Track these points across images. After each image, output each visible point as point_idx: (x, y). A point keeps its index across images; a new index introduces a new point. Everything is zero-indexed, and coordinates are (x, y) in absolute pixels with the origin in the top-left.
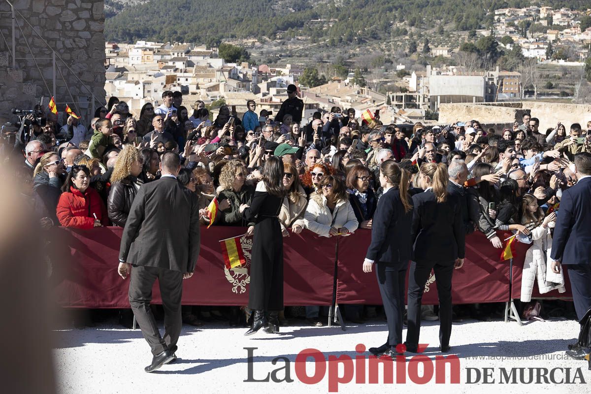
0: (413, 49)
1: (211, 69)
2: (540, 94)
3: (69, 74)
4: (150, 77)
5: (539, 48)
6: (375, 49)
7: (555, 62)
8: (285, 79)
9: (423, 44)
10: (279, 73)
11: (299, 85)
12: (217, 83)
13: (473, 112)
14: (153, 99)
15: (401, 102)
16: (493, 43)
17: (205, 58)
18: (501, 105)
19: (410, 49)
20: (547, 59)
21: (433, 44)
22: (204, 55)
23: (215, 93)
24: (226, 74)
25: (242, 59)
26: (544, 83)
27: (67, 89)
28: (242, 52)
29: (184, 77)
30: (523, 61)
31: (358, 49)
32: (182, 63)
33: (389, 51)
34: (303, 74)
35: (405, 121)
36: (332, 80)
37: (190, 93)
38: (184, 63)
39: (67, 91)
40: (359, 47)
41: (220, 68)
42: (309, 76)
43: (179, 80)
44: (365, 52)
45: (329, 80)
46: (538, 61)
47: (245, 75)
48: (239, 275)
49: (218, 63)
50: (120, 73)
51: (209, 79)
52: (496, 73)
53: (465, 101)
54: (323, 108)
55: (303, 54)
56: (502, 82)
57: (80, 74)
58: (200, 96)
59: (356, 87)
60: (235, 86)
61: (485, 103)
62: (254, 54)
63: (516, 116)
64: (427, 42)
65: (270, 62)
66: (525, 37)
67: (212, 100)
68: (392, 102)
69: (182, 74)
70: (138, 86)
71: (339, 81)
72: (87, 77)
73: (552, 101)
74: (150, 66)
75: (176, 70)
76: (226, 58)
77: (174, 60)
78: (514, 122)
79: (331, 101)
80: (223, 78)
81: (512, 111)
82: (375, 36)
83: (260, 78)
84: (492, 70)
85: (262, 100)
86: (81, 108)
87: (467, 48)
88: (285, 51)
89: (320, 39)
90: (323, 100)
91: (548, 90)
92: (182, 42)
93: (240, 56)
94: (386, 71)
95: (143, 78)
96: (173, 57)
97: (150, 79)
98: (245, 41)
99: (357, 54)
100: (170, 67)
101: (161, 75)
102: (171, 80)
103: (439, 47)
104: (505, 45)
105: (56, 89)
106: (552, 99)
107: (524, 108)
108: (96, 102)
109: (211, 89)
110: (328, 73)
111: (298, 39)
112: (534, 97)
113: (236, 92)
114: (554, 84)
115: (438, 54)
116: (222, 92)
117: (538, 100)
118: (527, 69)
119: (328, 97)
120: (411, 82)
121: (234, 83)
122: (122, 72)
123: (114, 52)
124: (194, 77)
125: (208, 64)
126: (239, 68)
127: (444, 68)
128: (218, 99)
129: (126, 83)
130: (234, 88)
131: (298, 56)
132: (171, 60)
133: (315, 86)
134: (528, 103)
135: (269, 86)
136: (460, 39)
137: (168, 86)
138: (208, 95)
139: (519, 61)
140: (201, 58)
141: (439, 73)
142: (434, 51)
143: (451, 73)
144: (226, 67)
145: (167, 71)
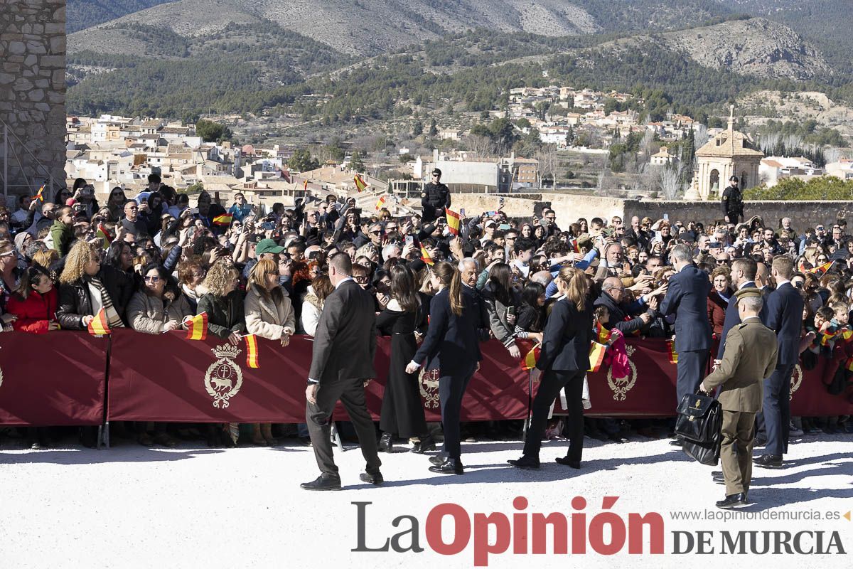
0: (419, 131)
1: (187, 148)
2: (560, 185)
3: (23, 152)
4: (115, 156)
5: (558, 132)
6: (376, 130)
7: (576, 149)
8: (272, 161)
9: (430, 126)
10: (266, 155)
11: (289, 169)
12: (194, 165)
13: (487, 203)
15: (405, 190)
16: (508, 125)
17: (180, 136)
18: (518, 196)
19: (415, 130)
20: (568, 145)
21: (440, 126)
22: (178, 132)
23: (191, 176)
24: (205, 154)
25: (222, 137)
26: (564, 172)
27: (20, 169)
28: (223, 131)
29: (155, 157)
30: (541, 147)
31: (356, 130)
32: (153, 141)
33: (391, 132)
34: (293, 156)
35: (408, 212)
36: (326, 164)
38: (156, 142)
39: (20, 172)
40: (357, 127)
41: (198, 148)
42: (300, 159)
43: (149, 160)
44: (364, 133)
45: (323, 164)
46: (558, 148)
47: (226, 157)
48: (222, 387)
49: (195, 142)
50: (81, 151)
51: (185, 160)
52: (511, 160)
53: (476, 191)
54: (316, 195)
55: (294, 134)
56: (518, 170)
57: (36, 152)
58: (175, 180)
59: (354, 173)
60: (215, 169)
61: (498, 194)
62: (237, 133)
63: (535, 209)
64: (434, 123)
65: (255, 142)
66: (544, 120)
67: (188, 184)
68: (394, 191)
69: (153, 154)
70: (102, 166)
71: (334, 165)
72: (45, 156)
73: (572, 192)
74: (116, 143)
75: (146, 149)
76: (205, 137)
77: (144, 137)
78: (532, 215)
79: (325, 188)
80: (200, 160)
81: (530, 204)
82: (375, 115)
83: (244, 160)
84: (507, 157)
85: (245, 186)
87: (479, 131)
88: (272, 130)
89: (313, 117)
90: (316, 187)
91: (569, 180)
92: (154, 117)
93: (221, 134)
94: (388, 155)
95: (107, 158)
96: (143, 133)
97: (116, 158)
98: (226, 117)
99: (355, 135)
100: (139, 146)
101: (129, 154)
102: (140, 160)
103: (448, 128)
104: (521, 129)
105: (8, 168)
106: (573, 190)
107: (544, 200)
108: (55, 185)
109: (187, 172)
110: (321, 155)
111: (288, 117)
112: (553, 188)
113: (216, 176)
114: (575, 174)
115: (446, 137)
116: (199, 175)
117: (557, 191)
118: (545, 156)
119: (320, 184)
120: (416, 168)
121: (213, 166)
122: (83, 149)
123: (74, 127)
124: (168, 158)
125: (183, 142)
126: (220, 148)
127: (454, 153)
128: (195, 183)
130: (213, 171)
131: (287, 136)
132: (140, 138)
133: (307, 170)
134: (548, 194)
135: (254, 170)
136: (471, 120)
137: (137, 167)
138: (182, 178)
139: (537, 147)
140: (176, 136)
141: (447, 159)
142: (441, 134)
143: (460, 159)
144: (205, 146)
145: (136, 150)
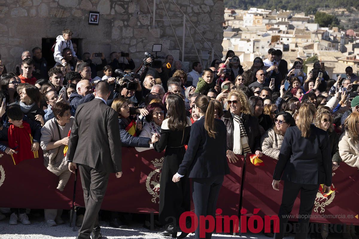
1: (307, 32)
3: (195, 33)
4: (259, 37)
12: (312, 43)
14: (260, 54)
17: (303, 23)
22: (302, 20)
23: (310, 51)
24: (320, 36)
25: (333, 24)
27: (193, 44)
28: (333, 19)
29: (286, 37)
37: (290, 51)
38: (286, 26)
39: (193, 46)
41: (315, 31)
43: (282, 39)
47: (335, 38)
49: (313, 27)
50: (236, 33)
51: (306, 39)
57: (204, 33)
58: (298, 53)
60: (327, 45)
62: (343, 21)
65: (356, 27)
67: (308, 56)
69: (284, 35)
70: (249, 43)
72: (209, 35)
74: (260, 27)
75: (280, 31)
76: (320, 24)
77: (279, 24)
80: (317, 39)
83: (347, 40)
85: (348, 58)
86: (203, 60)
92: (286, 10)
93: (332, 22)
95: (253, 37)
96: (278, 21)
98: (336, 10)
100: (275, 29)
101: (268, 35)
102: (275, 39)
105: (185, 44)
108: (215, 55)
109: (307, 48)
113: (327, 51)
116: (315, 50)
121: (325, 44)
122: (237, 32)
123: (231, 17)
124: (294, 38)
125: (305, 27)
126: (331, 32)
128: (312, 56)
129: (240, 40)
130: (325, 47)
132: (276, 24)
135: (354, 47)
137: (273, 44)
138: (304, 52)
140: (300, 23)
144: (320, 30)
145: (273, 32)
